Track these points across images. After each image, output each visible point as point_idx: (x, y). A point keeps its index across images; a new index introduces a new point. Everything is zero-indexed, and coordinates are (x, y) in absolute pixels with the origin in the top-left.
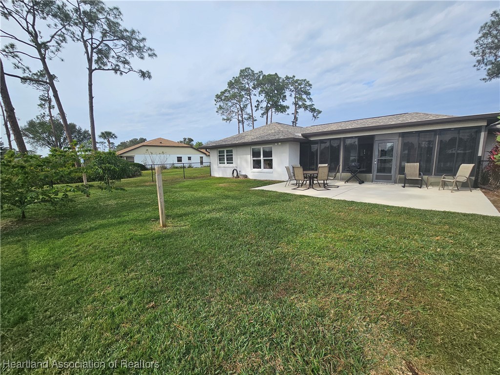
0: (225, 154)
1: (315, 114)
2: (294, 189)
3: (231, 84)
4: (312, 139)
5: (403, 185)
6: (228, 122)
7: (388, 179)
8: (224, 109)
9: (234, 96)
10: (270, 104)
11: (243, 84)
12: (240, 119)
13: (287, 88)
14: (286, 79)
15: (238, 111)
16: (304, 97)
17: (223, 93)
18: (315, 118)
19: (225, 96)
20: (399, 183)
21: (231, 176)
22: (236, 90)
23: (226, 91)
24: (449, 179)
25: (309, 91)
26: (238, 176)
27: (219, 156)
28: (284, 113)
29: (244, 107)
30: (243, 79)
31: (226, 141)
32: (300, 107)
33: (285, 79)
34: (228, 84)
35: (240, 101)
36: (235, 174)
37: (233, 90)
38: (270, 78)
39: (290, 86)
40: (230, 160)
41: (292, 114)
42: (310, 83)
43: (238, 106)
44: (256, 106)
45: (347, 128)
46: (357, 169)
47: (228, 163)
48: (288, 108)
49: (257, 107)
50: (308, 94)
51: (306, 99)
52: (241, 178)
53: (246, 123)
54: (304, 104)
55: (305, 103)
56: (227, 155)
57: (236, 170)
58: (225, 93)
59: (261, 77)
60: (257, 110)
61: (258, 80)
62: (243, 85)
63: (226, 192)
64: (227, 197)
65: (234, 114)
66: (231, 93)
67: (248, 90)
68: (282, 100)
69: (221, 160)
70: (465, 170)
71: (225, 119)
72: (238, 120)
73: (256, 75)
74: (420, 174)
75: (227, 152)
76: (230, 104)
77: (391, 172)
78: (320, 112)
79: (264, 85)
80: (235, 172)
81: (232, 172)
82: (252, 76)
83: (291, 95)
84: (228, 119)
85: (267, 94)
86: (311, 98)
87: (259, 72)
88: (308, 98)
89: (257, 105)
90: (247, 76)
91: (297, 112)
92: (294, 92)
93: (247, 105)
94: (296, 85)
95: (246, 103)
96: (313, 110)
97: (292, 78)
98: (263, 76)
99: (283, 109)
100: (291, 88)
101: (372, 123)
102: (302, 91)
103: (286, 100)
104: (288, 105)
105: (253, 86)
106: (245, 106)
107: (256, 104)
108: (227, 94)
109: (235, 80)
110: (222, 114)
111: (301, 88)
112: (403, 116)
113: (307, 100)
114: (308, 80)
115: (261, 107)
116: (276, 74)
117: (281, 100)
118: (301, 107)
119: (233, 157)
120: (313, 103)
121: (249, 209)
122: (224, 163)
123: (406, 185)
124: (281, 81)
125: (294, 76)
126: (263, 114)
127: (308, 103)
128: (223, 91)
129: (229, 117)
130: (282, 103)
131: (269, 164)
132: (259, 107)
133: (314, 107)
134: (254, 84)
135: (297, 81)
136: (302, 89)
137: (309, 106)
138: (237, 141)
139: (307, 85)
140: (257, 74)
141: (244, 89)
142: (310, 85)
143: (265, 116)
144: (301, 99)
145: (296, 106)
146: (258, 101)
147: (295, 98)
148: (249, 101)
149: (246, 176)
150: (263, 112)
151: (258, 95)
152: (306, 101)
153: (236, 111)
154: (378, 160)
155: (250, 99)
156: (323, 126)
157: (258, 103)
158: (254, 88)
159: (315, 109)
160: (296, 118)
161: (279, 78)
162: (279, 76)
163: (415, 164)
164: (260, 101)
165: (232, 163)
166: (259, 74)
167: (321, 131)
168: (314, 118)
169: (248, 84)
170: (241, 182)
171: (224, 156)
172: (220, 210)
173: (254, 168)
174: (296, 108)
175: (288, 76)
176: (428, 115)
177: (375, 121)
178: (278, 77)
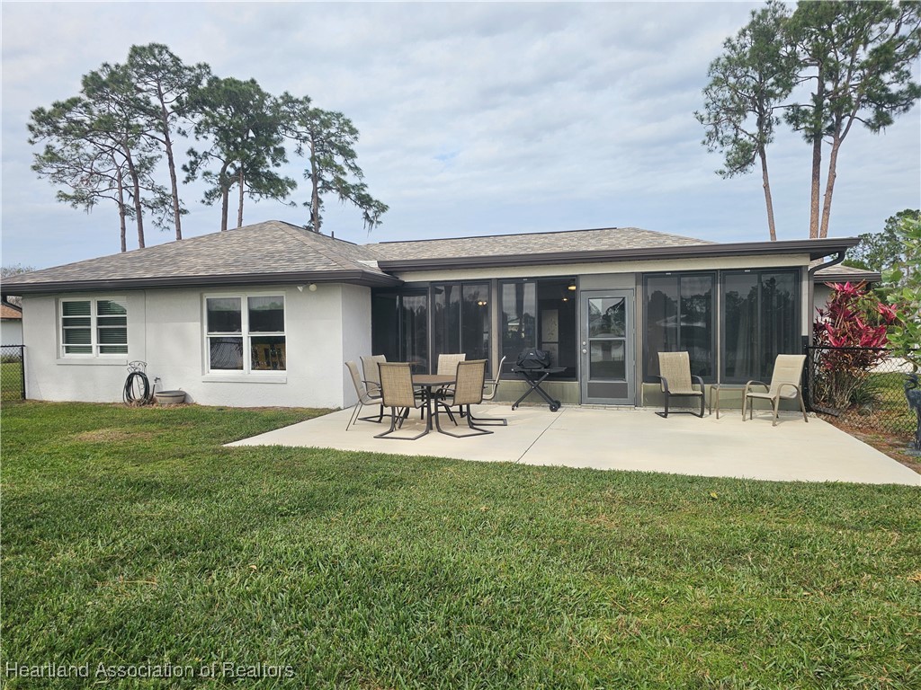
0: (94, 316)
1: (371, 213)
2: (381, 436)
3: (93, 84)
4: (408, 278)
5: (663, 410)
6: (81, 206)
7: (617, 395)
8: (64, 161)
9: (106, 125)
10: (233, 166)
11: (140, 91)
12: (129, 202)
13: (286, 129)
14: (286, 103)
15: (120, 176)
16: (339, 160)
17: (62, 108)
18: (372, 222)
19: (70, 121)
20: (645, 405)
21: (119, 397)
22: (114, 108)
23: (74, 102)
24: (757, 391)
25: (351, 147)
26: (148, 398)
27: (66, 322)
28: (280, 198)
29: (142, 165)
30: (141, 76)
31: (98, 269)
32: (327, 186)
33: (280, 101)
34: (85, 83)
35: (127, 145)
36: (138, 390)
37: (103, 106)
38: (233, 89)
39: (296, 123)
40: (114, 336)
41: (305, 204)
42: (355, 125)
43: (120, 159)
44: (185, 168)
45: (483, 254)
46: (543, 370)
47: (102, 350)
48: (293, 184)
49: (191, 169)
50: (348, 154)
51: (344, 166)
52: (164, 405)
53: (148, 215)
54: (339, 180)
55: (342, 177)
56: (100, 321)
57: (141, 374)
58: (70, 110)
59: (205, 83)
60: (188, 179)
61: (192, 87)
62: (140, 96)
63: (130, 468)
64: (148, 488)
65: (104, 185)
66: (96, 113)
67: (158, 114)
68: (274, 160)
69: (74, 337)
70: (788, 368)
71: (67, 197)
72: (122, 205)
73: (187, 72)
74: (694, 381)
75: (102, 307)
76: (88, 148)
77: (623, 376)
78: (383, 208)
79: (214, 107)
80: (137, 382)
81: (124, 382)
82: (174, 73)
83: (299, 151)
84: (78, 198)
85: (225, 136)
86: (356, 168)
87: (199, 66)
88: (351, 167)
89: (191, 163)
90: (155, 69)
91: (319, 201)
92: (310, 144)
93: (152, 160)
94: (313, 125)
95: (150, 155)
96: (365, 201)
97: (302, 103)
98: (210, 82)
99: (276, 187)
100: (300, 129)
101: (542, 245)
102: (331, 143)
103: (286, 161)
104: (291, 178)
105: (175, 104)
106: (148, 164)
107: (187, 160)
108: (76, 115)
109: (113, 73)
110: (58, 177)
111: (329, 135)
112: (608, 234)
113: (346, 169)
114: (347, 117)
115: (206, 174)
116: (253, 81)
117: (269, 160)
118: (330, 188)
119: (129, 326)
120: (364, 181)
121: (279, 538)
122: (89, 350)
123: (669, 410)
124: (268, 103)
125: (308, 100)
126: (209, 195)
127: (351, 179)
128: (63, 100)
129: (86, 191)
130: (273, 169)
131: (270, 354)
132: (199, 173)
133: (367, 191)
134: (178, 99)
135: (316, 113)
136: (333, 139)
137: (353, 187)
138: (147, 270)
139: (346, 129)
140: (191, 69)
141: (144, 108)
142: (353, 131)
143: (218, 202)
144: (329, 164)
145: (315, 184)
146: (192, 152)
147: (313, 159)
148: (164, 147)
149: (182, 398)
150: (210, 187)
151: (192, 134)
152: (345, 174)
153: (113, 173)
154: (591, 343)
155: (168, 143)
156: (415, 245)
157: (193, 158)
158: (180, 110)
159: (371, 200)
160: (315, 217)
161: (264, 96)
162: (264, 89)
163: (681, 354)
164: (200, 153)
165: (125, 350)
166: (198, 71)
167: (412, 258)
168: (368, 224)
169: (160, 96)
170: (167, 420)
171: (88, 321)
172: (142, 559)
173: (212, 368)
174: (315, 189)
175: (291, 94)
176: (659, 235)
177: (546, 241)
178: (259, 91)
